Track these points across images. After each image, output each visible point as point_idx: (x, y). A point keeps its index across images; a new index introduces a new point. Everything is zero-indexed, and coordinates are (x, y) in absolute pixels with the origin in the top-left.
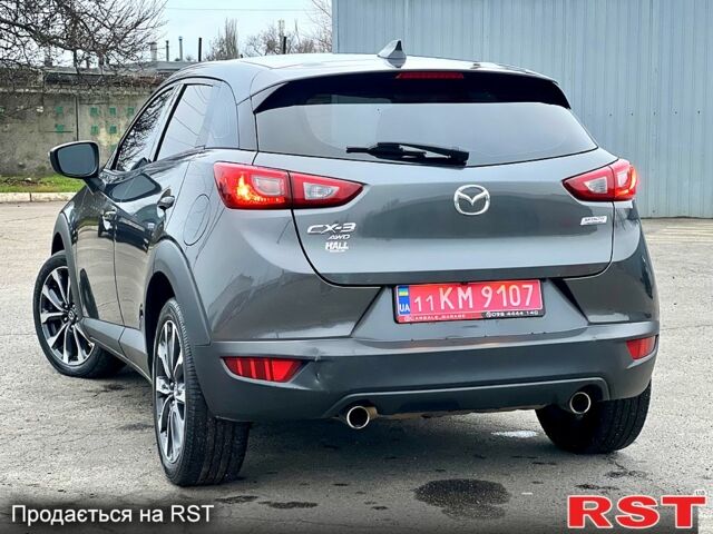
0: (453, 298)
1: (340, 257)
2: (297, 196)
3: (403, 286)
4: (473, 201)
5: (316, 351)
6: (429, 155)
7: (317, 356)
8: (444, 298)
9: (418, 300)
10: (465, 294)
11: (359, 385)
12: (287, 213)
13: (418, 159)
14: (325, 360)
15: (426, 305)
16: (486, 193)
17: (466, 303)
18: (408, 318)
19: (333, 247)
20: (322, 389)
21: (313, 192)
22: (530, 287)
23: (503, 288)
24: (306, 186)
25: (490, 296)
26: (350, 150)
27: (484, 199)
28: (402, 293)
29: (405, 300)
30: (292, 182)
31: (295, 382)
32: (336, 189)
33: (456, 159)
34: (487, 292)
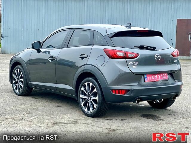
0: (154, 77)
1: (135, 69)
2: (127, 56)
3: (146, 75)
4: (158, 57)
5: (132, 88)
6: (149, 48)
7: (132, 89)
8: (152, 77)
9: (148, 77)
10: (156, 76)
11: (140, 95)
12: (124, 60)
13: (147, 49)
14: (134, 90)
15: (149, 78)
16: (160, 56)
17: (156, 78)
18: (147, 81)
19: (134, 67)
20: (133, 96)
21: (130, 56)
22: (166, 75)
23: (162, 75)
24: (129, 54)
25: (160, 76)
26: (134, 47)
27: (160, 57)
28: (145, 76)
29: (146, 77)
30: (126, 53)
31: (127, 94)
32: (134, 55)
33: (153, 49)
34: (159, 76)
